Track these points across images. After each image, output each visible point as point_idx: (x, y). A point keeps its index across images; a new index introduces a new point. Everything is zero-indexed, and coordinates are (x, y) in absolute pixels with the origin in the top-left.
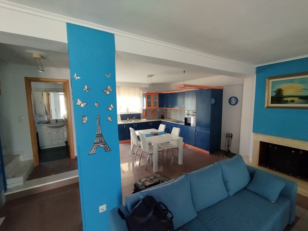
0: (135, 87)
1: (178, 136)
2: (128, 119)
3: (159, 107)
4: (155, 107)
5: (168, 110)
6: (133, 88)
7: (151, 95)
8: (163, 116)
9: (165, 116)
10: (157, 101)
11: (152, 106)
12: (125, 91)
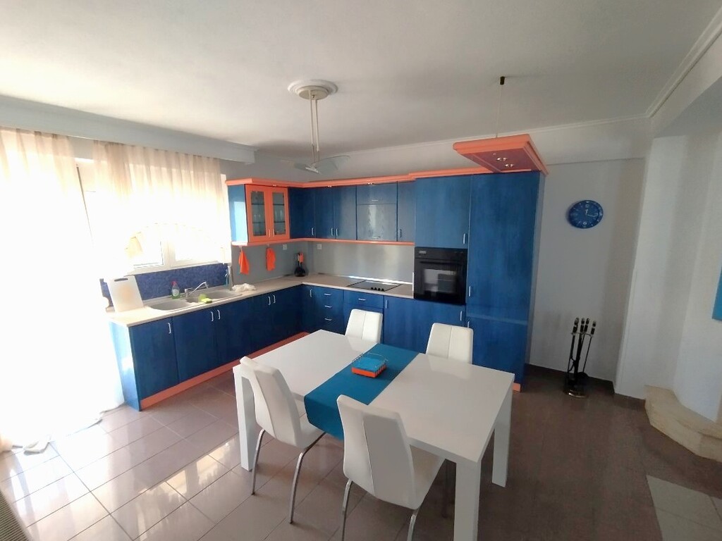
0: (198, 158)
1: (469, 363)
2: (175, 292)
3: (292, 236)
4: (279, 236)
5: (320, 247)
6: (191, 163)
7: (262, 193)
8: (304, 268)
9: (308, 266)
10: (285, 214)
11: (270, 232)
12: (152, 168)
